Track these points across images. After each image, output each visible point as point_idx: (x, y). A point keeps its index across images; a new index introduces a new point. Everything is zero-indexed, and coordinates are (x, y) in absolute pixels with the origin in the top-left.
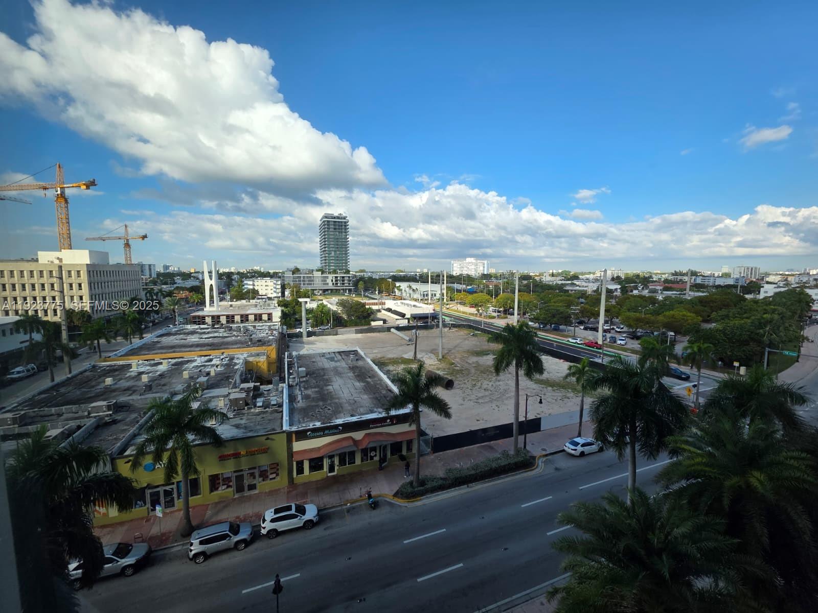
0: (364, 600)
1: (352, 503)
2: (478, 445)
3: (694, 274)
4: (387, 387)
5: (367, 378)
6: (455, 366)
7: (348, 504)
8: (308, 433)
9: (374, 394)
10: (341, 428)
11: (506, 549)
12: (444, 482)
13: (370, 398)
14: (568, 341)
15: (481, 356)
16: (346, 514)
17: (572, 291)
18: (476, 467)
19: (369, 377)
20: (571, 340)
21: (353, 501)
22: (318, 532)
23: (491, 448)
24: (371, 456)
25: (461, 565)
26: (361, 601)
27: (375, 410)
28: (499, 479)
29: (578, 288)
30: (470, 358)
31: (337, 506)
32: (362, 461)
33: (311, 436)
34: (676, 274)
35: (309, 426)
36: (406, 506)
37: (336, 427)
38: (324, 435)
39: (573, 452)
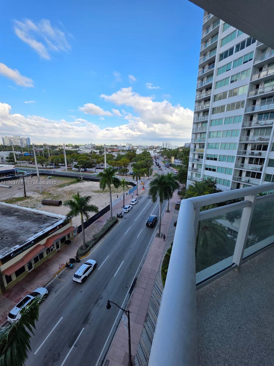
0: (102, 297)
1: (57, 274)
2: (94, 222)
3: (116, 146)
4: (35, 213)
5: (14, 213)
6: (53, 195)
7: (56, 275)
8: (11, 255)
9: (30, 219)
10: (33, 242)
11: (131, 248)
12: (95, 241)
13: (30, 222)
14: (94, 174)
15: (63, 187)
16: (60, 279)
17: (80, 153)
18: (103, 229)
19: (15, 212)
20: (95, 174)
21: (57, 273)
22: (53, 296)
23: (99, 221)
24: (51, 249)
25: (123, 262)
26: (101, 299)
27: (42, 226)
28: (111, 230)
29: (82, 152)
30: (57, 189)
31: (50, 281)
32: (47, 254)
33: (14, 255)
34: (111, 146)
35: (12, 250)
36: (86, 258)
37: (30, 243)
38: (23, 251)
39: (126, 211)
